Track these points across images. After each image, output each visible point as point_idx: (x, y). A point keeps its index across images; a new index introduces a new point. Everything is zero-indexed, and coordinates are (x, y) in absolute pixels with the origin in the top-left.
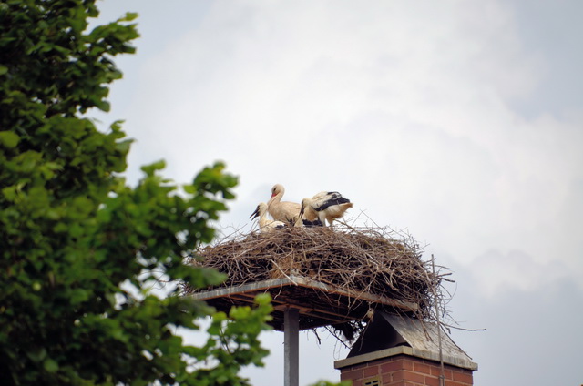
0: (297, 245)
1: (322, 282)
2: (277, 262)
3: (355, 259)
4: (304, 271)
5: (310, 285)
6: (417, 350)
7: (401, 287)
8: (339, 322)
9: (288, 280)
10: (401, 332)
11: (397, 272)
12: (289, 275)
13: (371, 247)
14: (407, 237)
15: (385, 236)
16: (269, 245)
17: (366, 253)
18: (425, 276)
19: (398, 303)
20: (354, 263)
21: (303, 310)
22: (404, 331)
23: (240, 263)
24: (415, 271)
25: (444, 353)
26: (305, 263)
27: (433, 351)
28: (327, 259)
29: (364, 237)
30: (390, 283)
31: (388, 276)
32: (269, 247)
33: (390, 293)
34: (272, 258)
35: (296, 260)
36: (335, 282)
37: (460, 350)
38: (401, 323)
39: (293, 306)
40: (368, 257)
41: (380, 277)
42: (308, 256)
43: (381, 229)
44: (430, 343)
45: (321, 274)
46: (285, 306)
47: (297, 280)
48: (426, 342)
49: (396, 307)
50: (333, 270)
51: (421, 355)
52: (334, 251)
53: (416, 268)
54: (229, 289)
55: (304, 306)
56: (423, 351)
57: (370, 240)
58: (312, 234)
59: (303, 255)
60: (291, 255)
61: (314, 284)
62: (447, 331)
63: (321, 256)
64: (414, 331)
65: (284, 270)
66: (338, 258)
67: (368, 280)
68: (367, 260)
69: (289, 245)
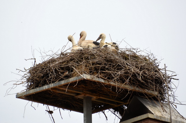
0: (87, 59)
1: (101, 78)
2: (76, 68)
3: (120, 66)
4: (90, 72)
5: (94, 80)
6: (157, 116)
7: (147, 82)
8: (116, 106)
9: (81, 77)
10: (148, 107)
11: (144, 73)
12: (82, 74)
13: (128, 59)
14: (149, 53)
15: (137, 53)
16: (71, 59)
17: (125, 62)
18: (161, 75)
19: (146, 91)
20: (119, 68)
21: (94, 98)
22: (150, 106)
23: (56, 70)
24: (155, 73)
25: (173, 118)
26: (91, 68)
27: (166, 117)
28: (103, 65)
29: (124, 53)
30: (140, 79)
31: (139, 75)
32: (71, 60)
33: (141, 85)
34: (73, 66)
35: (86, 66)
36: (108, 78)
37: (183, 117)
38: (149, 103)
39: (88, 95)
40: (127, 64)
41: (134, 75)
42: (93, 64)
43: (135, 49)
44: (165, 113)
45: (100, 74)
46: (83, 95)
47: (87, 77)
48: (162, 113)
49: (146, 94)
50: (107, 71)
51: (159, 119)
52: (108, 61)
53: (156, 71)
54: (50, 85)
55: (94, 95)
56: (160, 117)
57: (128, 55)
58: (95, 52)
59: (90, 64)
60: (83, 63)
61: (96, 79)
62: (175, 107)
63: (100, 64)
64: (156, 107)
65: (79, 72)
66: (110, 65)
67: (127, 77)
68: (127, 66)
69: (82, 59)
